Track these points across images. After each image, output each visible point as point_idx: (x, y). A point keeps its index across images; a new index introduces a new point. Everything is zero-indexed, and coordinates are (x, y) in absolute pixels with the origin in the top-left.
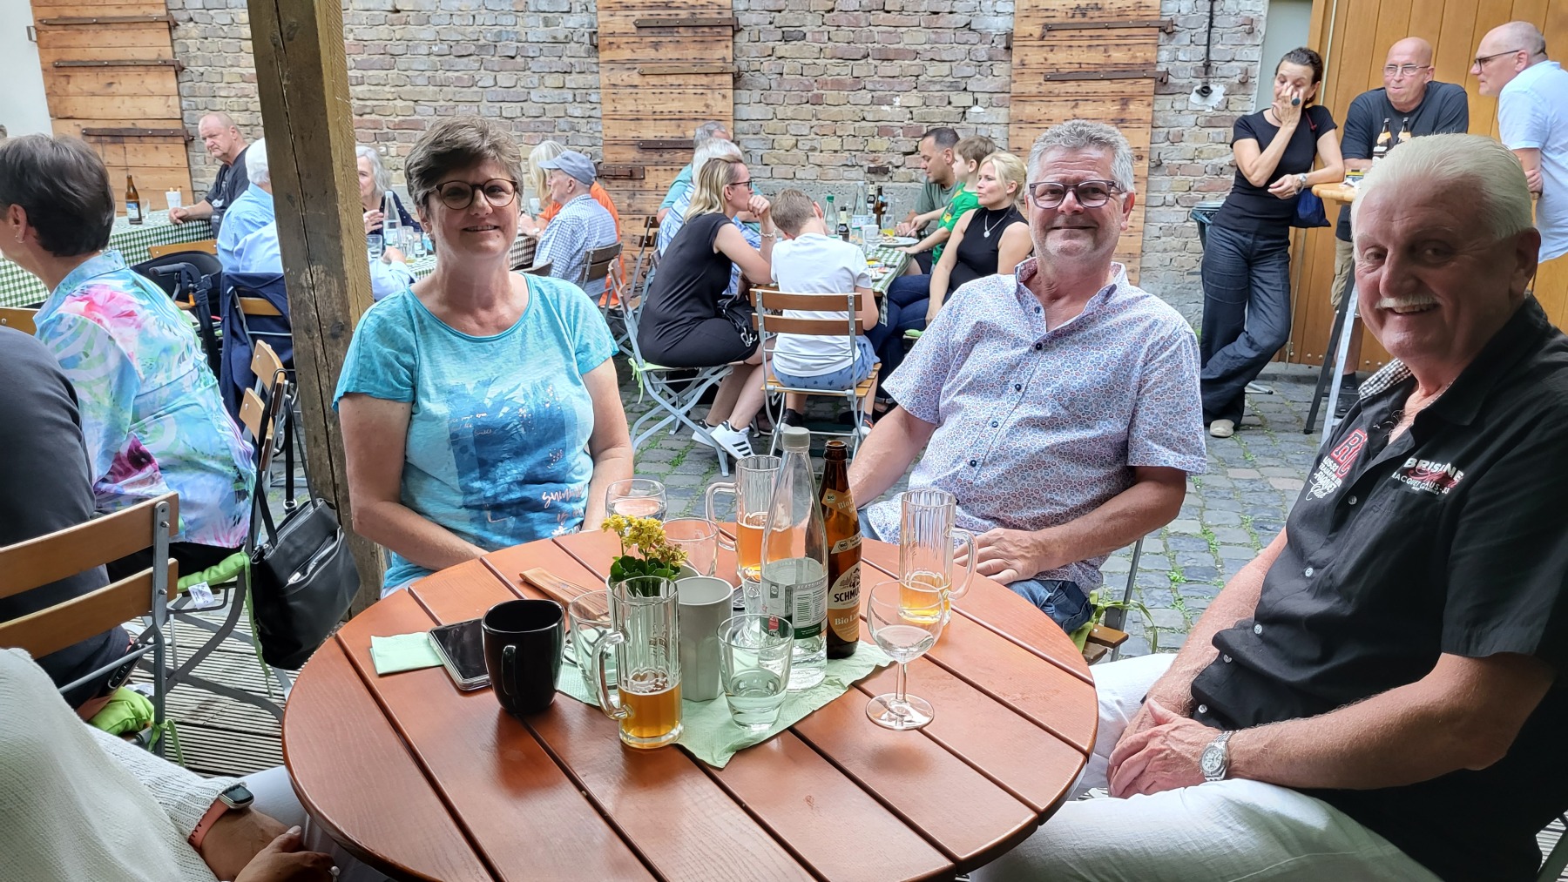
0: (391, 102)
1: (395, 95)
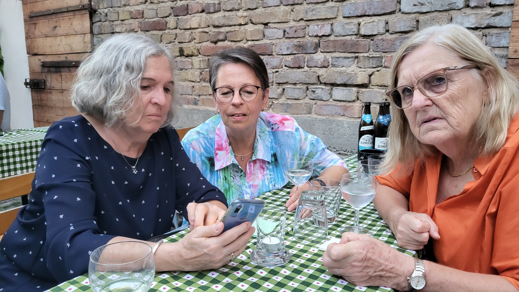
0: (242, 28)
1: (247, 20)
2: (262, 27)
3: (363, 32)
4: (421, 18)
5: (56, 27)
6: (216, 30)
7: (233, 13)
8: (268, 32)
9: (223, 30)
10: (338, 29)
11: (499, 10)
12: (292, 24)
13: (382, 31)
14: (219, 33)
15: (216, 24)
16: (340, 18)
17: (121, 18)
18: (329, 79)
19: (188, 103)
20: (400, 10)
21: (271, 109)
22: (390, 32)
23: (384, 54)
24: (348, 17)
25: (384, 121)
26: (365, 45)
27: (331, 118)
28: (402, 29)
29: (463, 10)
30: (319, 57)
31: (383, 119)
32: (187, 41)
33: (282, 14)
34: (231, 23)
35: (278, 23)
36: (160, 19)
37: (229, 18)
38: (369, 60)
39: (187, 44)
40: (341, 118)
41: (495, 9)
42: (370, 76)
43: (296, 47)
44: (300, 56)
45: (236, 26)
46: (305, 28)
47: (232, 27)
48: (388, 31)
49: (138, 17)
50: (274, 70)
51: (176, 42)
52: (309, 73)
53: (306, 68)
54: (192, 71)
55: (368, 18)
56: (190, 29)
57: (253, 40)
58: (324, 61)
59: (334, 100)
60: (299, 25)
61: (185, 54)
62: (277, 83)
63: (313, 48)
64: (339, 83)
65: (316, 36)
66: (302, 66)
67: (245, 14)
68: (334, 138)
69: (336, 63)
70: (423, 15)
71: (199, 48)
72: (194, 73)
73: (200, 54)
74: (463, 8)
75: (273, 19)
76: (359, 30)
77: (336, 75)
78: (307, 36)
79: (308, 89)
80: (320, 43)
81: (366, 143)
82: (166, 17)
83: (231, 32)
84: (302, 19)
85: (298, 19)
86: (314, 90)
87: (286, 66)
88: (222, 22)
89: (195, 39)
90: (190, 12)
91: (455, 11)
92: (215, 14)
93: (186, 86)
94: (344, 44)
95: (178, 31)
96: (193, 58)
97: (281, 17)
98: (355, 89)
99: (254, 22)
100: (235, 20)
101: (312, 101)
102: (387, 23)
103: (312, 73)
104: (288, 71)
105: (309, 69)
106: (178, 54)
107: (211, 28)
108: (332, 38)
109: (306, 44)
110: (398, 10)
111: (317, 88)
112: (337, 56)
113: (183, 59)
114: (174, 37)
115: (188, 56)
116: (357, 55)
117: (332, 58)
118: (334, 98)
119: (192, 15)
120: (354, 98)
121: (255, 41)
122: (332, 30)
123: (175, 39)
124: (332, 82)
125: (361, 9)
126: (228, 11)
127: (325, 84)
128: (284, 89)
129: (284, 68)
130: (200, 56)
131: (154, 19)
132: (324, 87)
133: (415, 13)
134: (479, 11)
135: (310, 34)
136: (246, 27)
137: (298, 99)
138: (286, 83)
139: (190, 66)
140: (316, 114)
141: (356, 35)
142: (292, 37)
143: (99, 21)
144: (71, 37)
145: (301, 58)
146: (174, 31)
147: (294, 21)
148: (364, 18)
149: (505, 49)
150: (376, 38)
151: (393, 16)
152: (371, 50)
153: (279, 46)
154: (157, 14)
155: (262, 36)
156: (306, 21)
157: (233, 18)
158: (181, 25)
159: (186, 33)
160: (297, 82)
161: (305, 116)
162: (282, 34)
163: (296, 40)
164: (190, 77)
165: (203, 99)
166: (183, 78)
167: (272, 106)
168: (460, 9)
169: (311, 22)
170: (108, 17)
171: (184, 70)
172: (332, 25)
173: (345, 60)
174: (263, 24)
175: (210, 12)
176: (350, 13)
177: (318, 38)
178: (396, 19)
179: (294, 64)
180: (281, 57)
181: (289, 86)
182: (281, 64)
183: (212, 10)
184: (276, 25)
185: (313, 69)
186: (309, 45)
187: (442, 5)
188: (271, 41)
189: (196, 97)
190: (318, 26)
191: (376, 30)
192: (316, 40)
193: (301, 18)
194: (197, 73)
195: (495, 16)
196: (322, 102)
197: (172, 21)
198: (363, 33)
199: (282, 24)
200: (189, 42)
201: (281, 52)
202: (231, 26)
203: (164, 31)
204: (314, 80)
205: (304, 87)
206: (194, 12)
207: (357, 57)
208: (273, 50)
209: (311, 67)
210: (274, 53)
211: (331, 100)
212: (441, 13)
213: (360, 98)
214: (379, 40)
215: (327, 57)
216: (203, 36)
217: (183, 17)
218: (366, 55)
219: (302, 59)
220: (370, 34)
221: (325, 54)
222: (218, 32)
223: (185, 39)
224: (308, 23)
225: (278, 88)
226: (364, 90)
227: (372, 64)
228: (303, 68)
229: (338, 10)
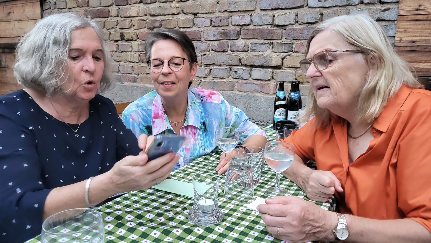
0: (175, 17)
1: (179, 10)
2: (192, 16)
3: (276, 22)
4: (325, 11)
5: (9, 13)
6: (153, 18)
7: (168, 4)
8: (197, 21)
9: (158, 18)
10: (256, 20)
11: (388, 6)
12: (218, 14)
13: (293, 22)
14: (156, 21)
15: (153, 13)
16: (258, 10)
17: (68, 6)
18: (249, 61)
19: (129, 81)
20: (307, 5)
21: (200, 86)
22: (299, 23)
23: (294, 41)
24: (264, 10)
25: (295, 97)
26: (279, 33)
27: (250, 94)
28: (309, 21)
29: (359, 6)
30: (240, 43)
31: (294, 95)
32: (127, 27)
33: (209, 6)
34: (166, 13)
35: (206, 13)
36: (103, 8)
37: (163, 8)
38: (282, 46)
39: (127, 30)
40: (259, 95)
41: (384, 5)
42: (283, 59)
43: (221, 35)
44: (224, 42)
45: (170, 16)
46: (229, 18)
47: (167, 16)
48: (297, 22)
49: (84, 6)
50: (203, 54)
51: (118, 28)
52: (232, 56)
53: (229, 52)
54: (131, 53)
55: (281, 11)
56: (130, 17)
57: (184, 28)
58: (245, 46)
59: (253, 79)
60: (224, 15)
61: (125, 38)
62: (205, 64)
63: (235, 35)
64: (257, 65)
65: (237, 25)
66: (227, 50)
67: (177, 5)
68: (253, 111)
69: (254, 48)
70: (326, 9)
71: (138, 33)
72: (133, 55)
73: (138, 38)
74: (358, 4)
75: (201, 10)
76: (273, 20)
77: (255, 58)
78: (230, 25)
79: (231, 70)
80: (241, 31)
81: (280, 115)
82: (109, 6)
83: (166, 20)
84: (226, 11)
85: (223, 11)
86: (236, 70)
87: (212, 50)
88: (158, 11)
89: (134, 26)
90: (129, 3)
91: (352, 7)
92: (152, 4)
93: (127, 66)
94: (261, 32)
95: (119, 19)
96: (133, 42)
97: (208, 9)
98: (270, 70)
99: (185, 12)
100: (169, 10)
101: (235, 80)
102: (297, 15)
103: (235, 56)
104: (214, 54)
105: (232, 53)
106: (119, 38)
107: (148, 17)
108: (251, 27)
109: (230, 32)
110: (306, 5)
111: (238, 69)
112: (255, 42)
113: (124, 43)
114: (116, 23)
115: (128, 40)
116: (272, 41)
117: (251, 44)
118: (253, 77)
119: (131, 5)
120: (269, 77)
121: (186, 29)
122: (251, 20)
123: (117, 25)
124: (251, 64)
125: (276, 3)
126: (163, 2)
127: (246, 66)
128: (211, 70)
129: (211, 51)
130: (138, 40)
131: (98, 8)
132: (244, 68)
133: (319, 7)
134: (371, 7)
135: (233, 23)
136: (179, 16)
137: (223, 78)
138: (213, 64)
139: (130, 49)
140: (238, 90)
141: (271, 25)
142: (217, 25)
143: (48, 9)
144: (24, 22)
145: (225, 43)
146: (116, 19)
147: (219, 12)
148: (278, 11)
149: (392, 38)
150: (287, 28)
151: (301, 9)
152: (284, 38)
153: (206, 33)
154: (101, 3)
155: (192, 24)
156: (229, 12)
157: (167, 9)
158: (122, 13)
159: (126, 20)
160: (222, 64)
161: (228, 92)
162: (209, 23)
163: (221, 29)
164: (130, 58)
165: (141, 77)
166: (124, 59)
167: (201, 84)
168: (356, 5)
169: (233, 13)
170: (57, 6)
171: (124, 52)
172: (251, 16)
173: (262, 45)
174: (193, 14)
175: (148, 3)
176: (266, 7)
177: (240, 27)
178: (304, 12)
179: (219, 48)
180: (209, 42)
181: (215, 67)
182: (208, 48)
183: (149, 1)
184: (204, 16)
185: (235, 53)
186: (232, 32)
187: (341, 2)
188: (200, 29)
189: (135, 76)
190: (239, 16)
191: (287, 21)
192: (238, 28)
193: (225, 9)
194: (136, 55)
195: (383, 11)
196: (243, 80)
197: (114, 10)
198: (277, 24)
199: (209, 15)
200: (129, 28)
201: (208, 38)
202: (165, 15)
203: (106, 19)
204: (236, 62)
205: (228, 68)
206: (133, 2)
207: (272, 43)
208: (202, 36)
209: (234, 51)
210: (202, 39)
211: (251, 79)
212: (341, 8)
213: (275, 77)
214: (290, 29)
215: (247, 43)
216: (141, 23)
217: (124, 6)
218: (279, 41)
219: (226, 45)
220: (282, 24)
221: (245, 40)
222: (154, 20)
223: (125, 25)
224: (231, 14)
225: (206, 69)
226: (278, 71)
227: (285, 49)
228: (227, 52)
229: (256, 4)
